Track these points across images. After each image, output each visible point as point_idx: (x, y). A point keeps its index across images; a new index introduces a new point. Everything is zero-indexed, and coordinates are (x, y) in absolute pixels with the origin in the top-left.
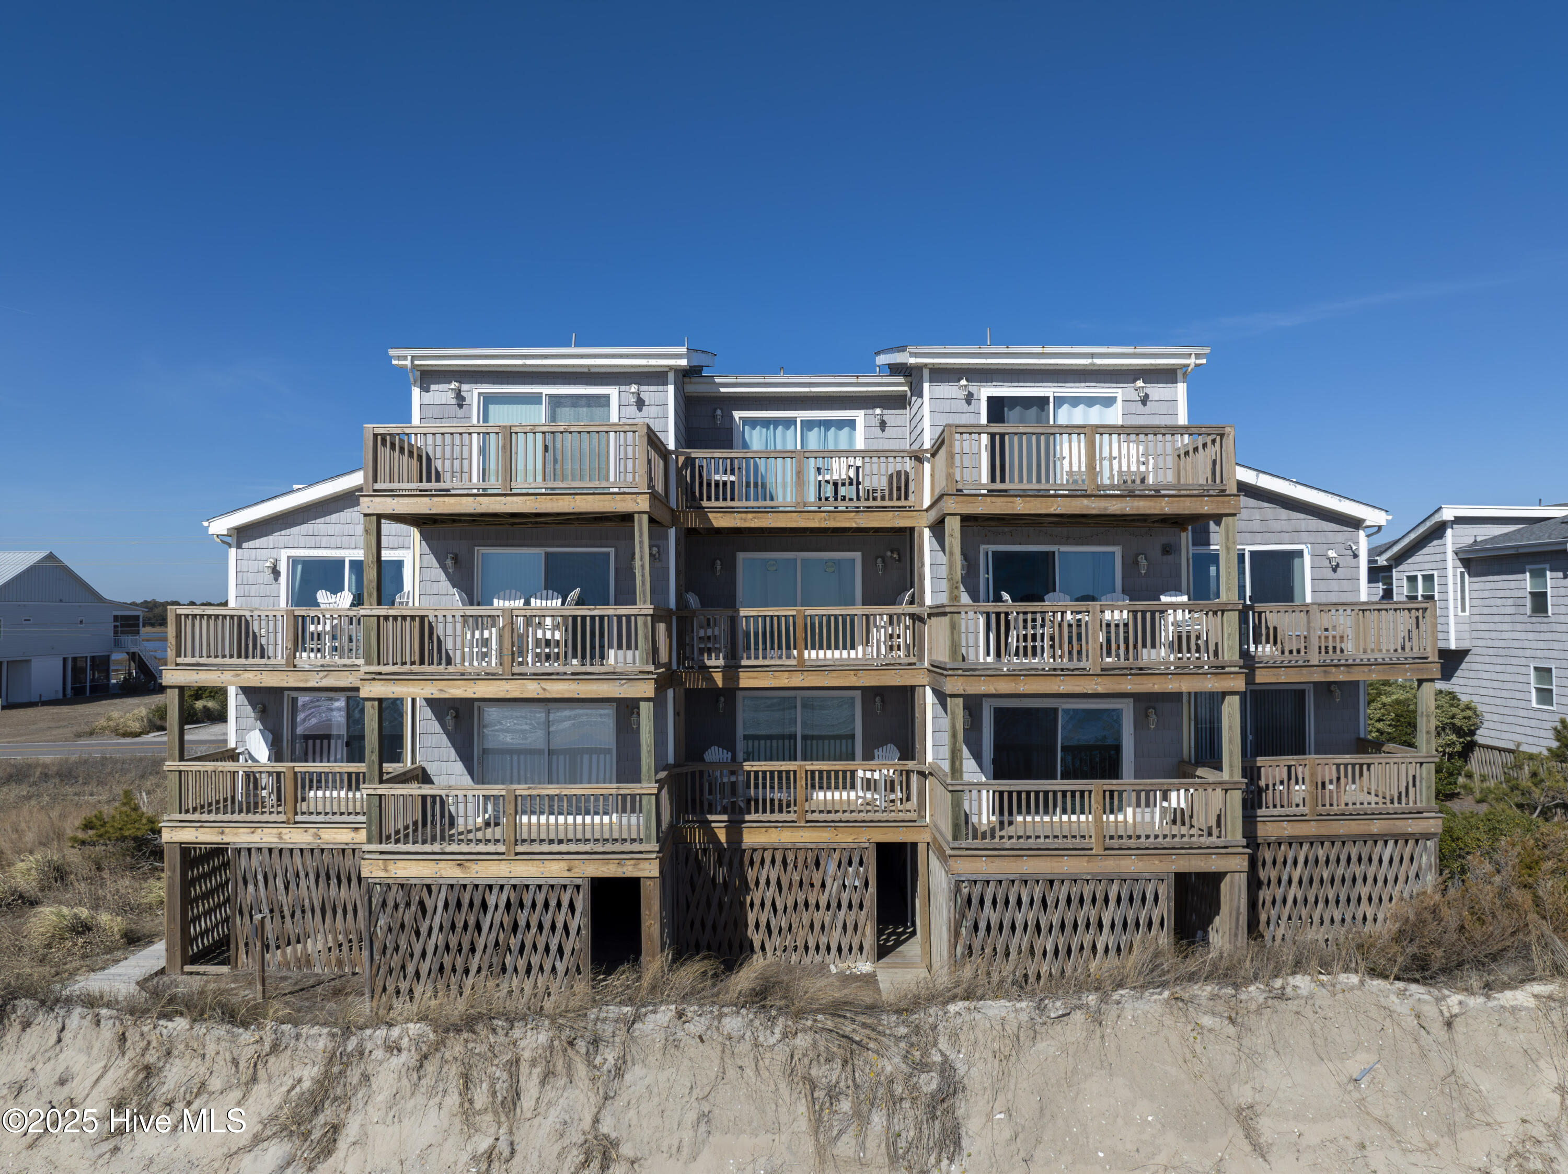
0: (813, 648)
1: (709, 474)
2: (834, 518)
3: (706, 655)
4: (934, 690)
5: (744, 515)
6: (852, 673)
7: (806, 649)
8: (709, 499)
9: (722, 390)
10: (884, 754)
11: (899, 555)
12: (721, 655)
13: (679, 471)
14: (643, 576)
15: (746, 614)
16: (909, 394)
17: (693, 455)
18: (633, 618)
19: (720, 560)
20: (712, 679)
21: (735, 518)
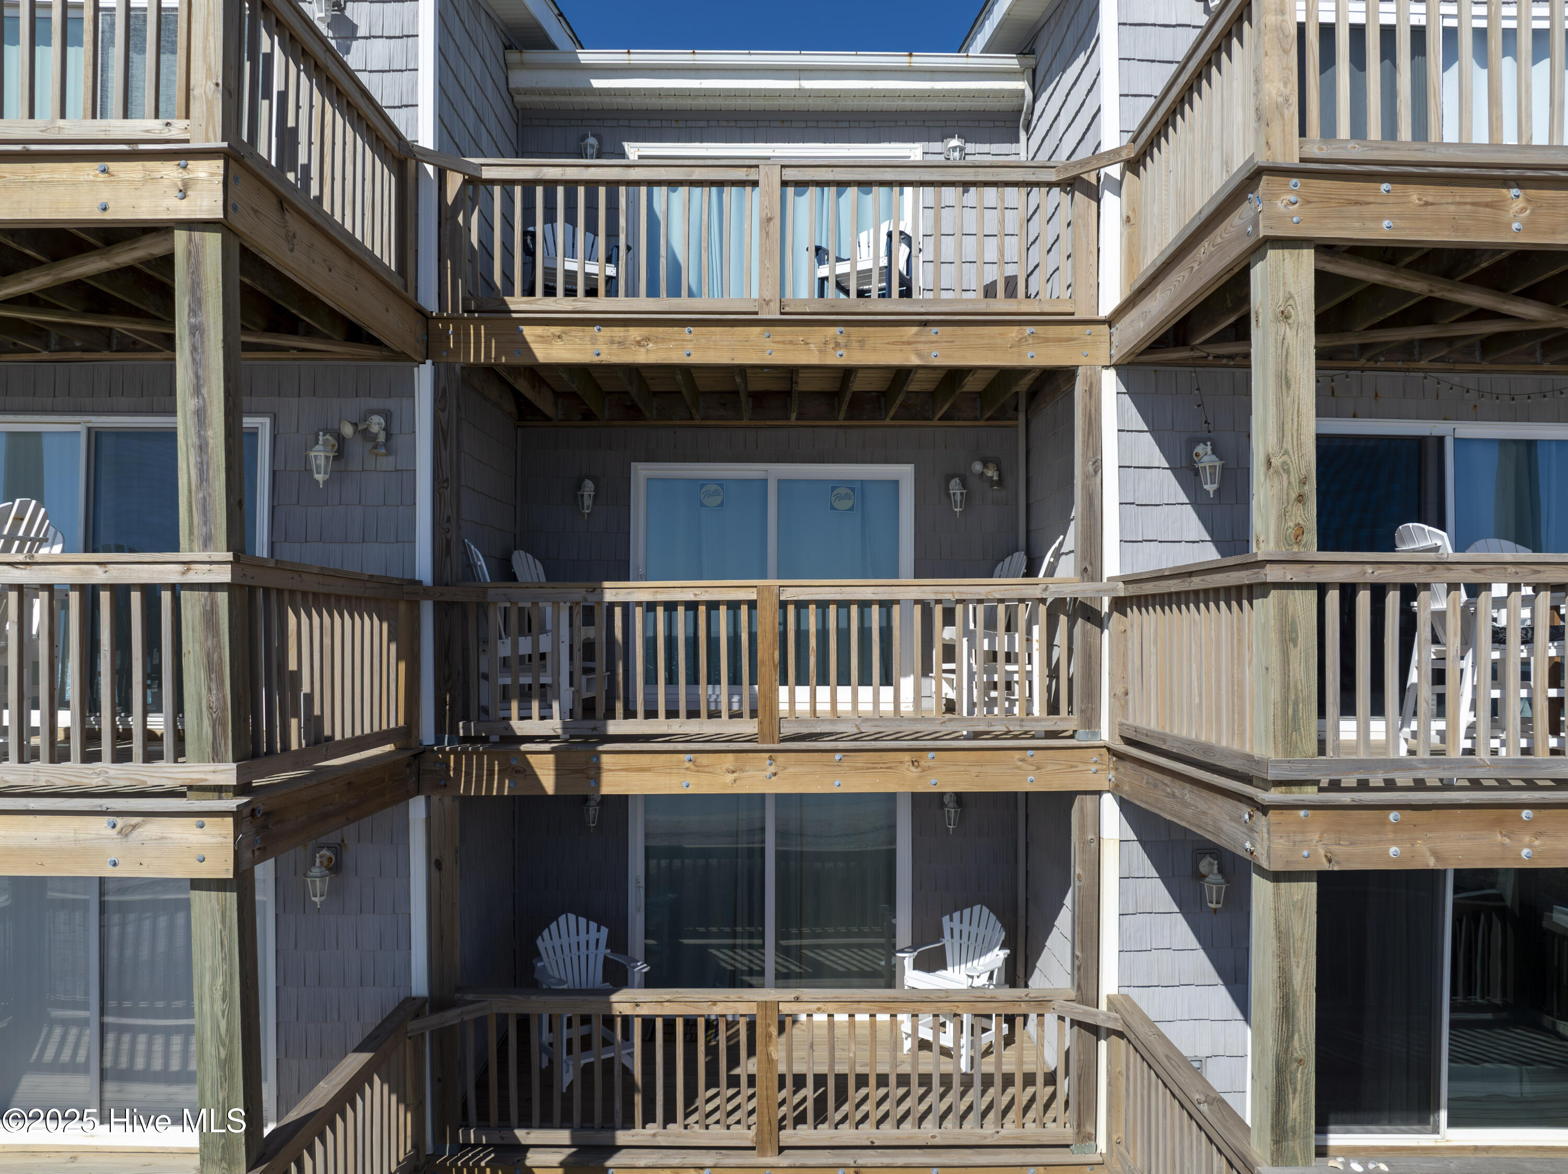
0: (802, 680)
1: (550, 255)
2: (862, 342)
3: (515, 705)
4: (1126, 806)
5: (618, 332)
6: (907, 757)
7: (784, 682)
8: (529, 291)
9: (597, 83)
10: (966, 927)
11: (999, 470)
12: (556, 705)
13: (446, 215)
14: (202, 448)
15: (622, 597)
16: (1029, 94)
17: (487, 174)
18: (166, 596)
19: (590, 478)
20: (527, 773)
21: (594, 340)
